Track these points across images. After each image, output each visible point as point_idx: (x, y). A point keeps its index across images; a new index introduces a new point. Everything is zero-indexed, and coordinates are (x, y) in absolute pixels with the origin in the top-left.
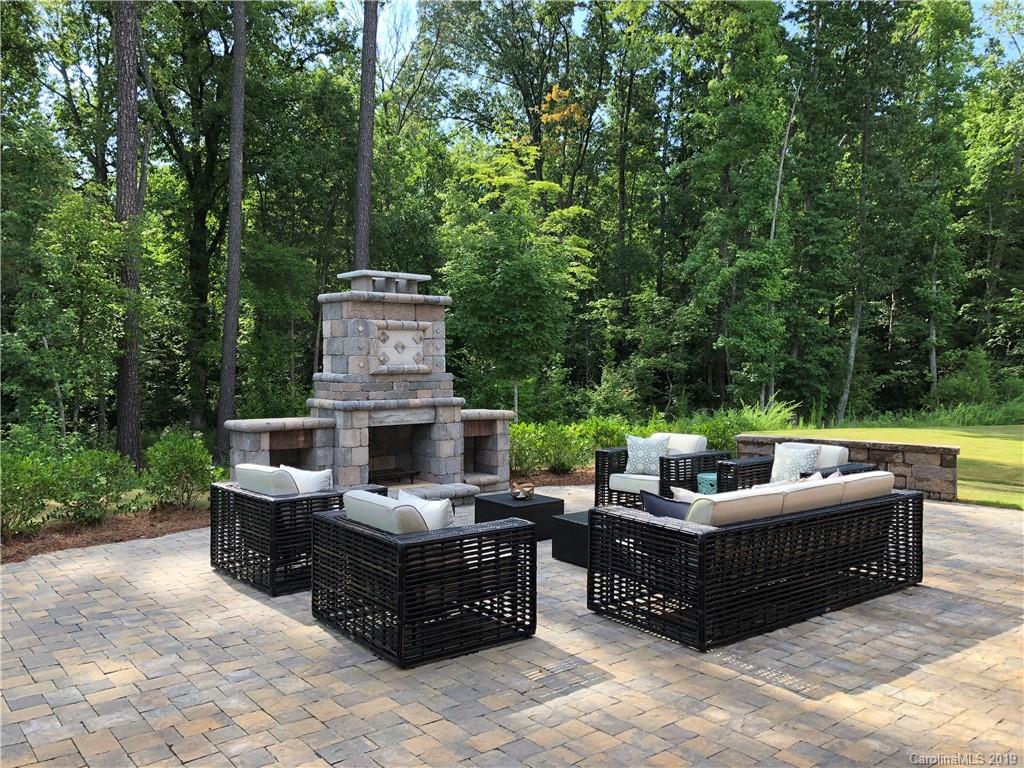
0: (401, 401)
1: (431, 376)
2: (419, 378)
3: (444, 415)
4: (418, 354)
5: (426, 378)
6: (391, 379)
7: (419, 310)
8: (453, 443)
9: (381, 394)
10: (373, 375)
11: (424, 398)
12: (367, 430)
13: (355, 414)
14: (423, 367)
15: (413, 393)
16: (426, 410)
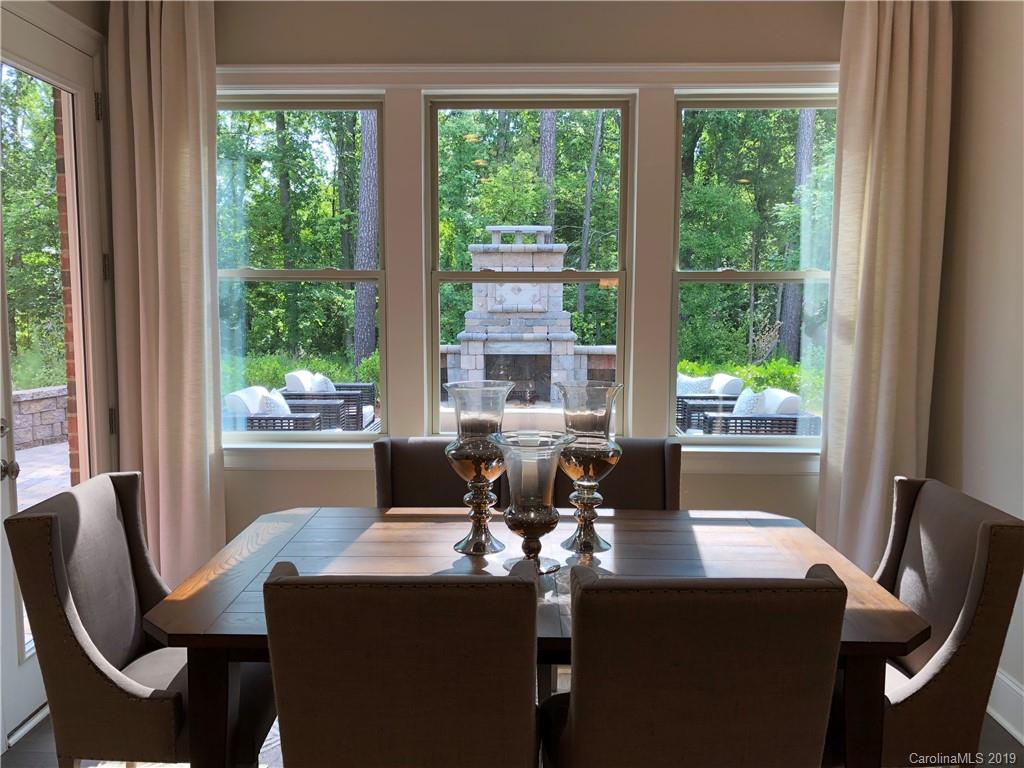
0: (515, 335)
1: (548, 314)
2: (536, 316)
3: (557, 349)
4: (535, 296)
5: (543, 316)
6: (508, 316)
7: (536, 257)
8: (565, 372)
9: (500, 328)
10: (489, 312)
11: (540, 332)
12: (482, 357)
13: (471, 344)
14: (538, 307)
15: (530, 327)
16: (542, 343)
